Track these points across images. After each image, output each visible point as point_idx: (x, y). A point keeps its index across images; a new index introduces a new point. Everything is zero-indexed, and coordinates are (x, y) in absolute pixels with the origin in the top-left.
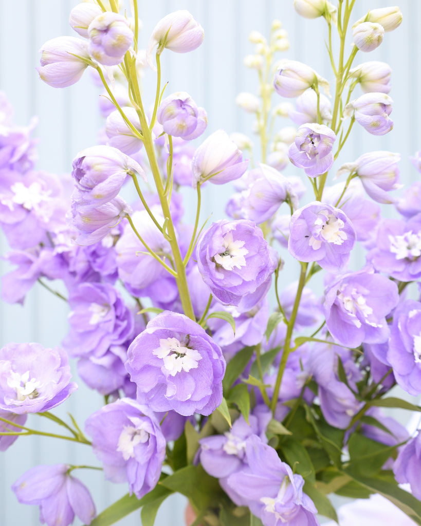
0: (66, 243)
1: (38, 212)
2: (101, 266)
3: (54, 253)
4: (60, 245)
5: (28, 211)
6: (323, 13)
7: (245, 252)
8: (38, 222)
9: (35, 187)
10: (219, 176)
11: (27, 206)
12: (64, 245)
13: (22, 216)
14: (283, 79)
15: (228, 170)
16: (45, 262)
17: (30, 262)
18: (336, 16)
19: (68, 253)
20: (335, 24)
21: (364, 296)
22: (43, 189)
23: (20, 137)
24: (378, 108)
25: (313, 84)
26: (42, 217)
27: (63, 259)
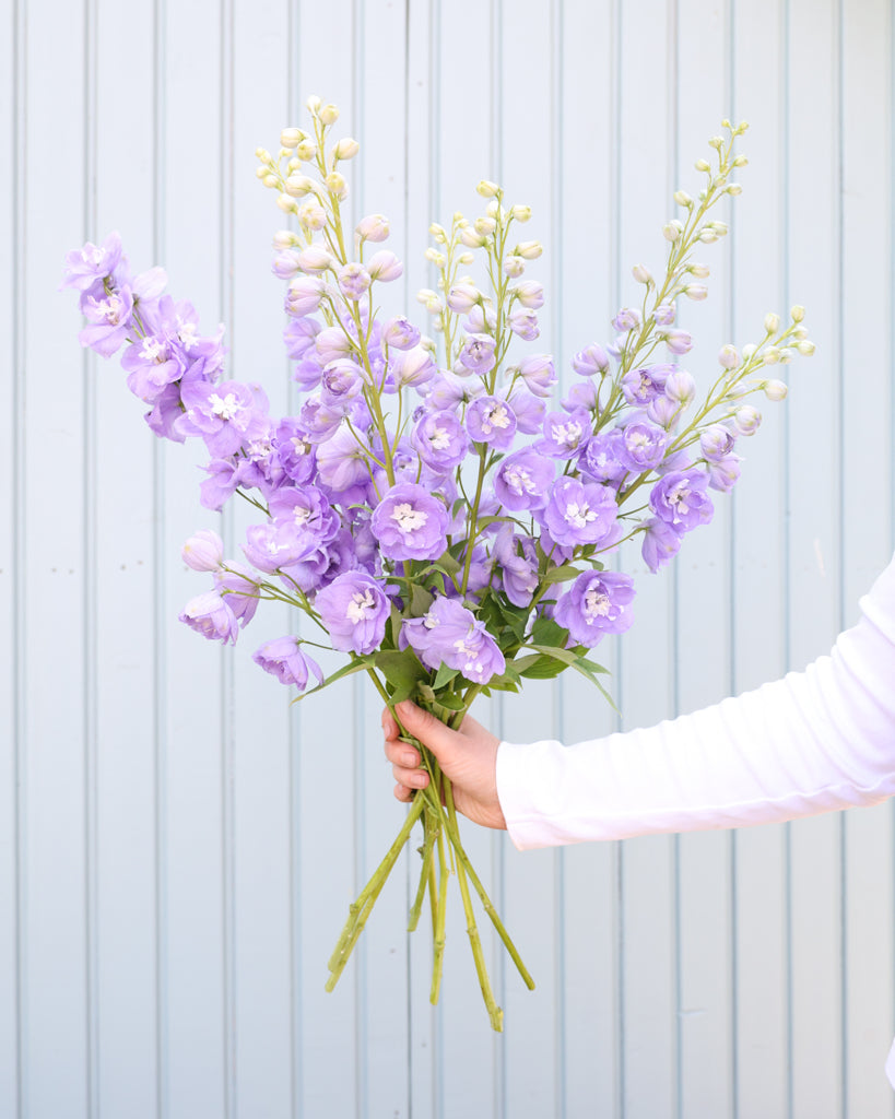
0: (258, 452)
1: (236, 422)
2: (296, 475)
3: (251, 462)
4: (254, 455)
5: (226, 421)
6: (484, 244)
7: (448, 436)
8: (235, 431)
9: (230, 398)
10: (417, 379)
11: (226, 416)
12: (259, 455)
13: (220, 425)
14: (454, 299)
15: (424, 373)
16: (243, 471)
17: (231, 471)
18: (492, 247)
19: (263, 461)
20: (492, 252)
21: (528, 473)
22: (237, 399)
23: (210, 346)
24: (526, 320)
25: (479, 301)
26: (240, 427)
27: (258, 468)
